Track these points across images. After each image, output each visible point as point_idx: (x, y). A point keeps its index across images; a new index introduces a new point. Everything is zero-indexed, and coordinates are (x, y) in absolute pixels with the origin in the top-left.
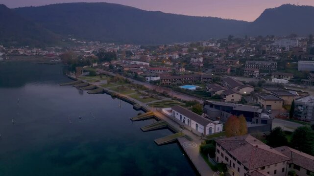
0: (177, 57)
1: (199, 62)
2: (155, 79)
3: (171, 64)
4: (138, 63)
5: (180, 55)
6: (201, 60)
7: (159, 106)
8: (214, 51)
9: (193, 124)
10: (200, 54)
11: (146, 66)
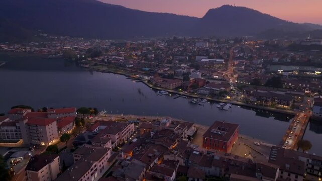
0: (140, 53)
1: (152, 57)
2: (131, 66)
3: (137, 58)
4: (117, 57)
5: (141, 52)
6: (153, 56)
7: (135, 75)
8: (161, 50)
9: (146, 77)
10: (153, 51)
11: (122, 59)
